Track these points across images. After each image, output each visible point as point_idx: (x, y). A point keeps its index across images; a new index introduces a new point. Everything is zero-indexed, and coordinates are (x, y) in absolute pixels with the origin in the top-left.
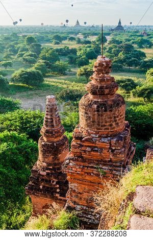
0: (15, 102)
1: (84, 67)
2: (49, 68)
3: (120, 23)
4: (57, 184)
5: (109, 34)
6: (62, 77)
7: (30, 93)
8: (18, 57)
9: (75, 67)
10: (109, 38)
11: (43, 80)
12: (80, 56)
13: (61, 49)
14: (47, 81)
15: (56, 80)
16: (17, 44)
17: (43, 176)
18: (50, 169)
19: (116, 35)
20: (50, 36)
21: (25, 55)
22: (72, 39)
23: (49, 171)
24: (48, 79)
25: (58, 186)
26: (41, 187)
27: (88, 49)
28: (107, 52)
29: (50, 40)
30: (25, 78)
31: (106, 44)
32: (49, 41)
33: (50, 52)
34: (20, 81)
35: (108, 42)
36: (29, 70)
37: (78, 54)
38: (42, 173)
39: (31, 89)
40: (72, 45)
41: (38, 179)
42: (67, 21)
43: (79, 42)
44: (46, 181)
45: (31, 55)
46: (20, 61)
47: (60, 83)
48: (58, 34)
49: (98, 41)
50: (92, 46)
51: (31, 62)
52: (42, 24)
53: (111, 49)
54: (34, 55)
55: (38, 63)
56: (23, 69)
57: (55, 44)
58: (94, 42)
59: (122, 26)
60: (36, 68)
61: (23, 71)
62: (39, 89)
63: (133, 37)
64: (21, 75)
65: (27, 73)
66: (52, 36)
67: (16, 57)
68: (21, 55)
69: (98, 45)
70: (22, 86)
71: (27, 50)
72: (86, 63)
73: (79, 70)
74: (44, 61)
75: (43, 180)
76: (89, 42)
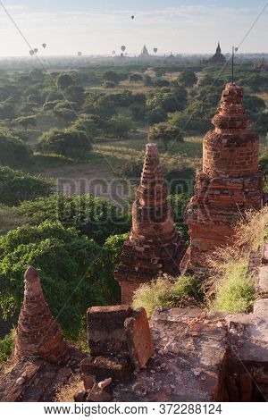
0: (48, 182)
1: (160, 124)
2: (99, 127)
3: (219, 49)
4: (159, 262)
5: (199, 69)
6: (122, 143)
7: (69, 168)
8: (45, 110)
9: (144, 126)
10: (200, 76)
11: (91, 148)
12: (152, 107)
13: (118, 96)
14: (97, 149)
15: (113, 147)
16: (42, 87)
17: (140, 252)
18: (150, 243)
19: (212, 70)
20: (99, 74)
21: (57, 106)
22: (136, 78)
23: (148, 246)
24: (99, 146)
25: (161, 265)
26: (137, 269)
27: (166, 94)
28: (199, 99)
29: (97, 80)
30: (61, 143)
31: (196, 86)
32: (96, 82)
33: (99, 100)
34: (52, 149)
35: (198, 82)
36: (66, 131)
37: (148, 103)
38: (138, 248)
39: (71, 163)
40: (136, 88)
41: (132, 258)
42: (123, 48)
43: (149, 82)
44: (144, 259)
45: (67, 106)
46: (49, 117)
47: (120, 152)
48: (111, 70)
49: (181, 81)
50: (172, 89)
51: (67, 118)
52: (80, 53)
53: (203, 93)
54: (73, 105)
55: (81, 120)
56: (56, 129)
57: (108, 87)
58: (174, 83)
59: (222, 55)
60: (78, 128)
61: (56, 133)
62: (83, 163)
63: (242, 74)
64: (53, 139)
65: (64, 135)
66: (102, 74)
67: (42, 109)
68: (51, 107)
69: (181, 87)
70: (55, 158)
71: (61, 97)
72: (163, 118)
73: (151, 130)
74: (91, 115)
75: (139, 259)
76: (166, 83)
